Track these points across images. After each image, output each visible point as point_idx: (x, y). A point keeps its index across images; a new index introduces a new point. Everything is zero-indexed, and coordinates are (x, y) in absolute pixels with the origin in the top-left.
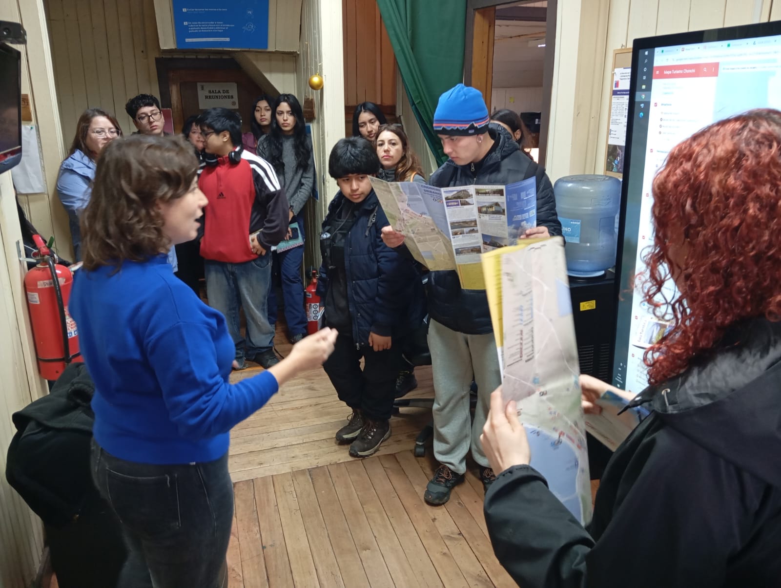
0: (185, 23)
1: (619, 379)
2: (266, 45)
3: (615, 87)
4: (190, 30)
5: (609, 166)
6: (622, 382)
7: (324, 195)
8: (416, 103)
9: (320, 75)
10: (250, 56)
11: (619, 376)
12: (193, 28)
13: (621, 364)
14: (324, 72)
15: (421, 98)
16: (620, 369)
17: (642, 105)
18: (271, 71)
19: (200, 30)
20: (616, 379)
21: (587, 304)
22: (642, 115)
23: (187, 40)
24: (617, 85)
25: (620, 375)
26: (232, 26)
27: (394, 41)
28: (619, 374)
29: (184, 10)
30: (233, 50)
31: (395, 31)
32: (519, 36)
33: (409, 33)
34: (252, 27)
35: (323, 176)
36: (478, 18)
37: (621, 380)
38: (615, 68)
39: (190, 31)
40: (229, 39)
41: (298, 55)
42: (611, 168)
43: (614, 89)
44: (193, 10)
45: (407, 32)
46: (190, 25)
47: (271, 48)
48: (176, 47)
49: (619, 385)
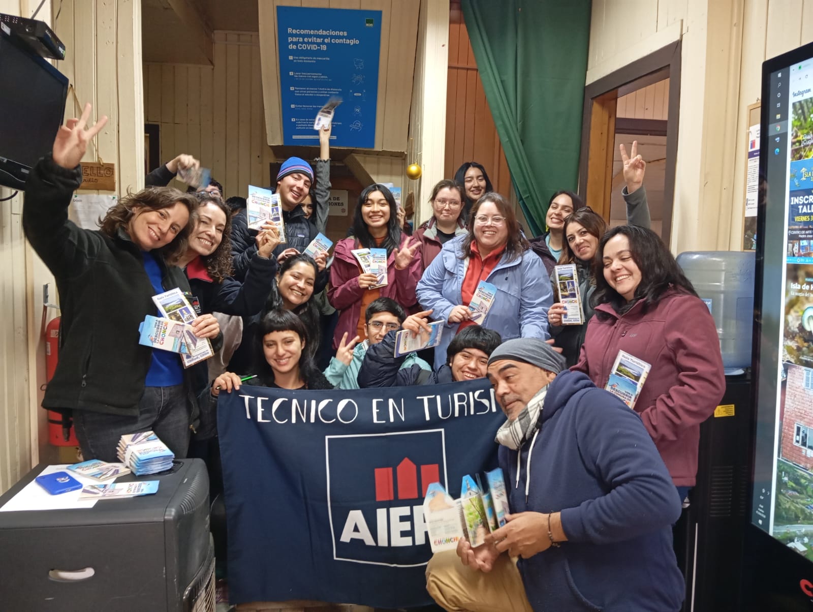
0: (293, 120)
1: (761, 512)
2: (372, 144)
3: (751, 148)
4: (297, 127)
5: (748, 244)
6: (764, 517)
8: (523, 197)
9: (420, 164)
10: (358, 158)
11: (761, 508)
12: (300, 125)
13: (764, 491)
14: (424, 161)
15: (530, 193)
16: (762, 498)
17: (778, 139)
18: (378, 173)
19: (308, 127)
20: (757, 512)
21: (724, 409)
22: (778, 151)
23: (294, 137)
24: (753, 145)
25: (762, 507)
26: (339, 123)
27: (502, 131)
28: (760, 506)
29: (293, 106)
30: (339, 148)
31: (503, 121)
33: (519, 124)
34: (360, 125)
36: (596, 108)
37: (763, 514)
38: (750, 126)
39: (297, 128)
40: (336, 137)
41: (406, 155)
42: (749, 245)
43: (750, 150)
44: (301, 106)
45: (516, 124)
46: (298, 121)
47: (378, 148)
48: (283, 144)
49: (760, 522)
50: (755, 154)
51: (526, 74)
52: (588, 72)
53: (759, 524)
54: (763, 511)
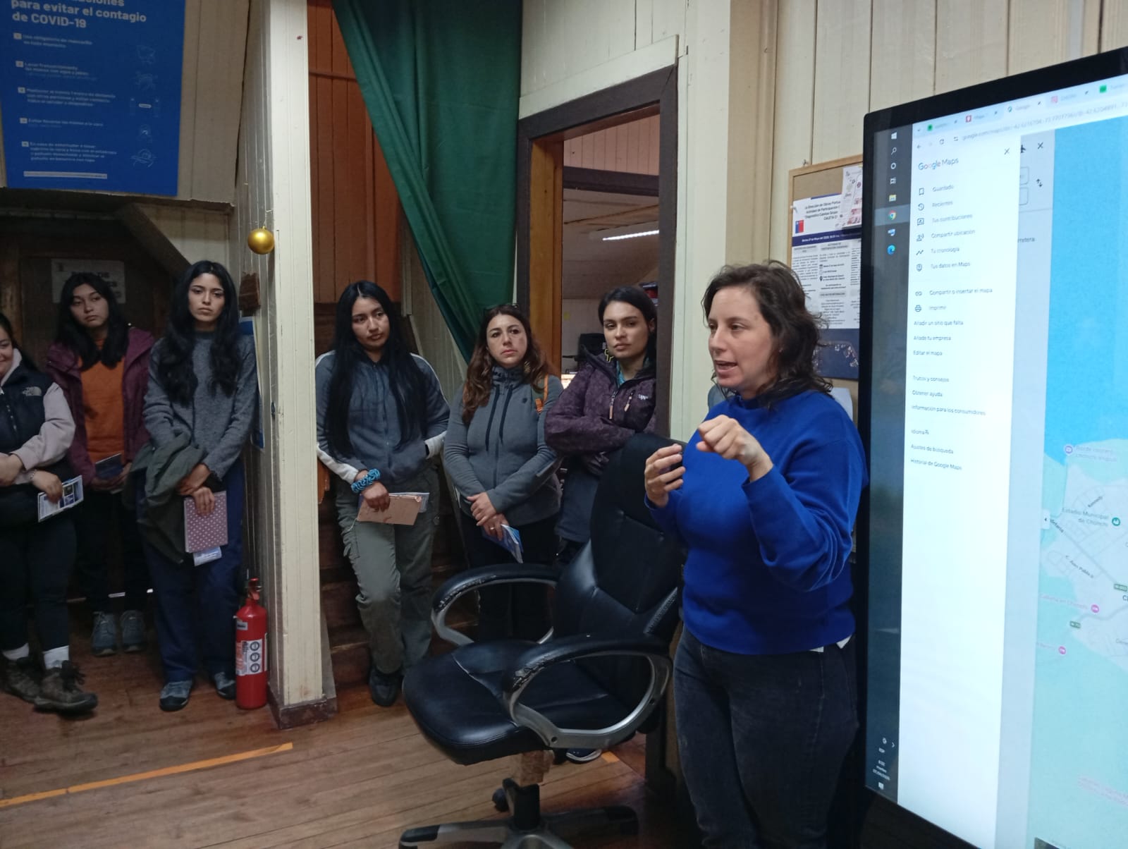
0: (25, 144)
1: (882, 772)
2: (174, 189)
3: (797, 232)
4: (34, 156)
6: (888, 778)
7: (274, 438)
8: (438, 283)
9: (270, 229)
10: (148, 211)
11: (881, 766)
12: (39, 154)
13: (885, 741)
14: (277, 224)
15: (447, 276)
16: (882, 751)
17: (892, 232)
18: (183, 236)
19: (53, 156)
20: (875, 771)
22: (893, 250)
23: (27, 174)
24: (800, 227)
25: (883, 764)
26: (112, 153)
27: (401, 182)
28: (880, 762)
29: (23, 121)
30: (113, 194)
31: (401, 164)
32: (578, 221)
33: (425, 171)
34: (150, 156)
35: (273, 404)
36: (537, 153)
37: (886, 774)
38: (793, 201)
39: (32, 159)
40: (106, 175)
41: (233, 209)
43: (795, 235)
44: (40, 121)
45: (420, 167)
46: (34, 147)
47: (183, 195)
48: (5, 185)
49: (881, 785)
50: (803, 241)
51: (431, 95)
52: (521, 99)
53: (879, 788)
54: (885, 771)
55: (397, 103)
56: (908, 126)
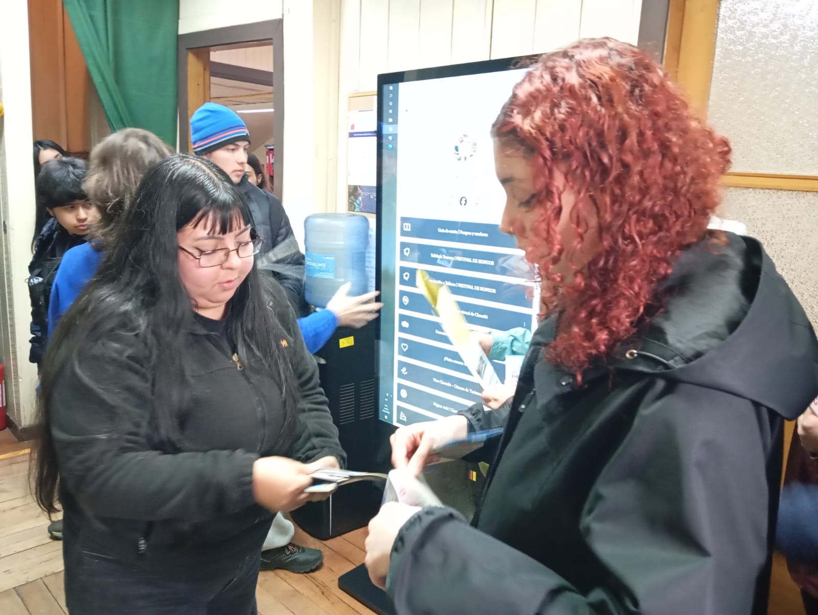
1: (386, 410)
3: (351, 129)
5: (351, 206)
6: (389, 413)
7: (6, 246)
11: (386, 407)
13: (387, 395)
16: (386, 400)
17: (390, 138)
20: (383, 410)
21: (346, 341)
22: (391, 147)
24: (353, 127)
28: (385, 406)
31: (94, 59)
32: (219, 98)
33: (112, 65)
35: (4, 222)
36: (192, 60)
37: (388, 411)
38: (349, 111)
42: (353, 207)
43: (351, 131)
45: (109, 64)
49: (386, 417)
50: (354, 135)
51: (116, 12)
52: (180, 21)
53: (385, 419)
54: (387, 409)
55: (91, 17)
56: (396, 84)
